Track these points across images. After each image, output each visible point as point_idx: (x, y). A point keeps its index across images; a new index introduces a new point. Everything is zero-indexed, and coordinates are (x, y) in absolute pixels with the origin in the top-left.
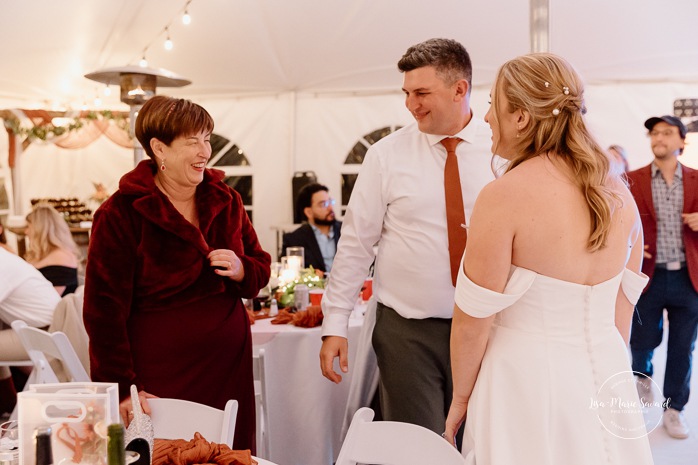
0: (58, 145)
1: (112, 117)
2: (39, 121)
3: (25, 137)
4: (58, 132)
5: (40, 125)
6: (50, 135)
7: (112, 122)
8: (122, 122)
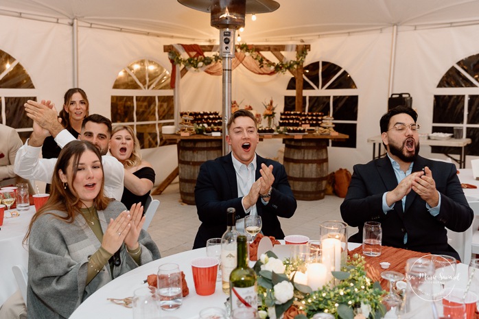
0: (206, 72)
1: (247, 50)
2: (193, 54)
3: (183, 66)
4: (207, 61)
5: (195, 56)
6: (201, 64)
7: (247, 54)
8: (255, 54)
